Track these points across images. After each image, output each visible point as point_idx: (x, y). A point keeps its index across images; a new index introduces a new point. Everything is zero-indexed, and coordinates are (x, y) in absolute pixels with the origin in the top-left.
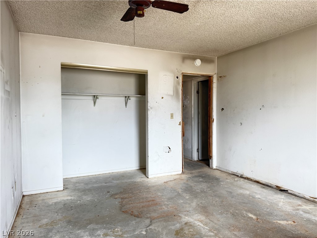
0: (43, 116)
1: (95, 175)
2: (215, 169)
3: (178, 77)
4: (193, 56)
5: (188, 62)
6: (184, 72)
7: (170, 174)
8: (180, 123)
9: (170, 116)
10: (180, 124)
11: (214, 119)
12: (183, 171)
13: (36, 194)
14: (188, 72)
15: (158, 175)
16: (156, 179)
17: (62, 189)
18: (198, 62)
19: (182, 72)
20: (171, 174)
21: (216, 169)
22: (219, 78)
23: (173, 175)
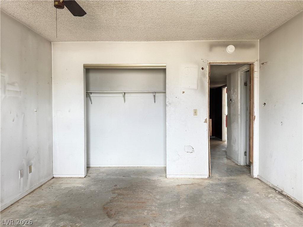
0: (69, 111)
1: (125, 167)
2: (255, 178)
3: (204, 68)
4: (224, 42)
5: (217, 50)
6: (211, 62)
7: (192, 177)
8: (206, 120)
9: (192, 113)
10: (206, 122)
11: (255, 116)
12: (209, 175)
13: (62, 178)
14: (218, 62)
15: (178, 177)
16: (172, 180)
17: (83, 176)
18: (231, 49)
19: (209, 63)
20: (194, 177)
21: (258, 179)
22: (262, 65)
23: (196, 179)
